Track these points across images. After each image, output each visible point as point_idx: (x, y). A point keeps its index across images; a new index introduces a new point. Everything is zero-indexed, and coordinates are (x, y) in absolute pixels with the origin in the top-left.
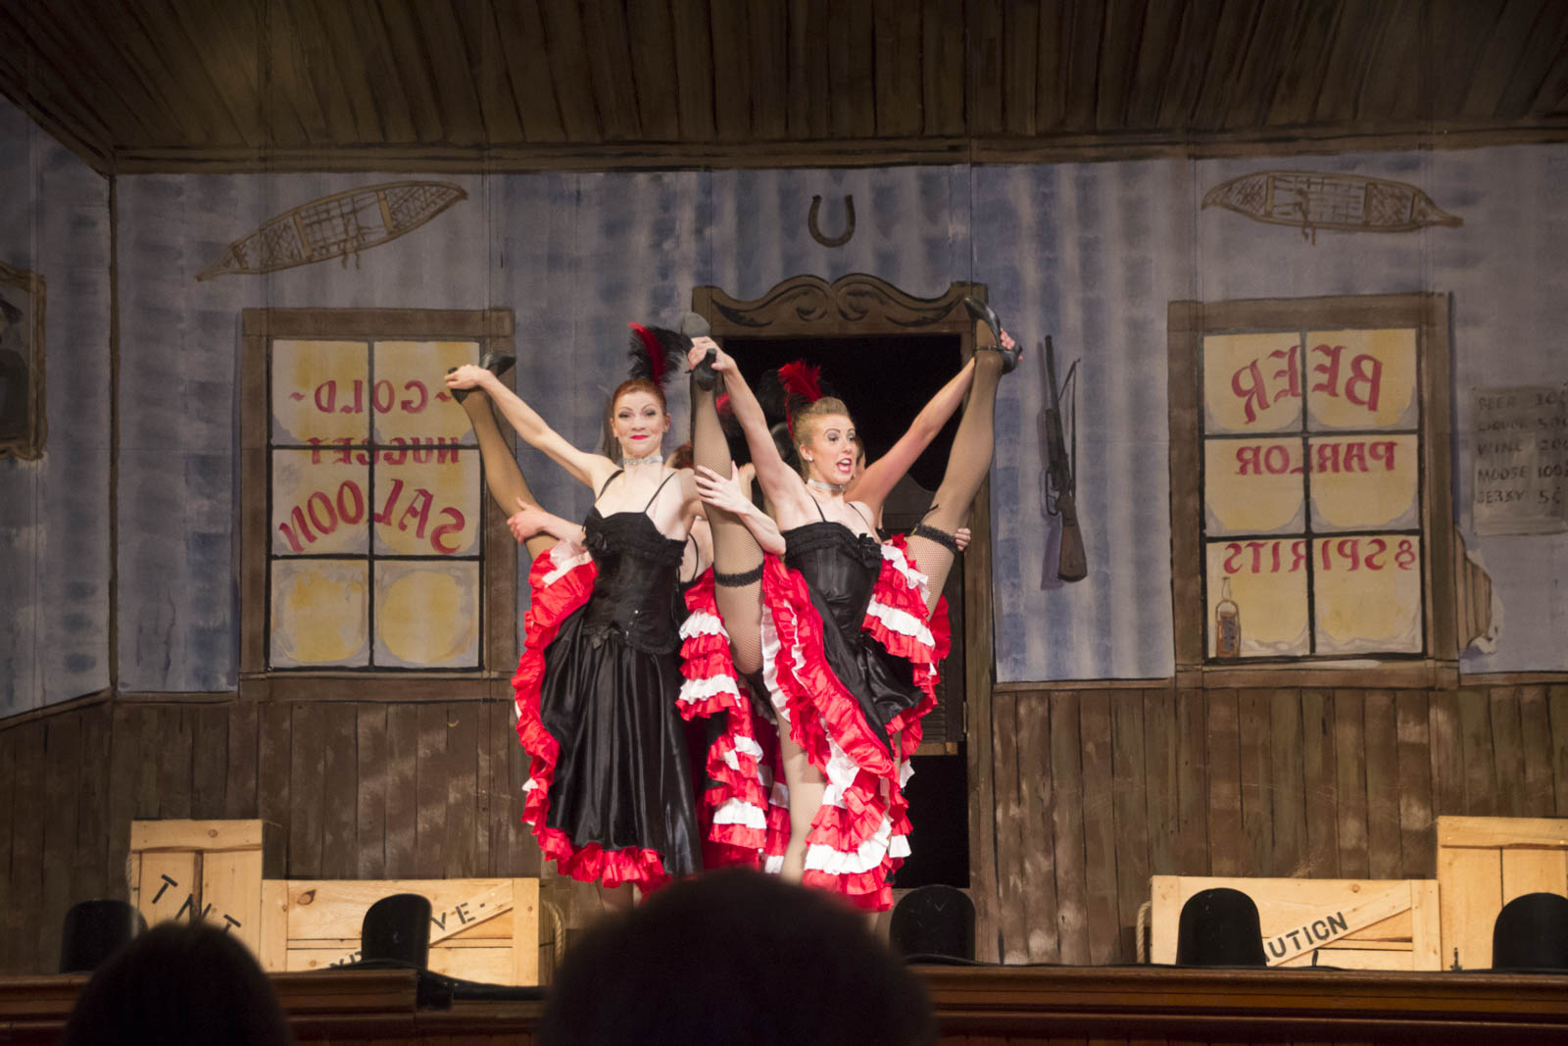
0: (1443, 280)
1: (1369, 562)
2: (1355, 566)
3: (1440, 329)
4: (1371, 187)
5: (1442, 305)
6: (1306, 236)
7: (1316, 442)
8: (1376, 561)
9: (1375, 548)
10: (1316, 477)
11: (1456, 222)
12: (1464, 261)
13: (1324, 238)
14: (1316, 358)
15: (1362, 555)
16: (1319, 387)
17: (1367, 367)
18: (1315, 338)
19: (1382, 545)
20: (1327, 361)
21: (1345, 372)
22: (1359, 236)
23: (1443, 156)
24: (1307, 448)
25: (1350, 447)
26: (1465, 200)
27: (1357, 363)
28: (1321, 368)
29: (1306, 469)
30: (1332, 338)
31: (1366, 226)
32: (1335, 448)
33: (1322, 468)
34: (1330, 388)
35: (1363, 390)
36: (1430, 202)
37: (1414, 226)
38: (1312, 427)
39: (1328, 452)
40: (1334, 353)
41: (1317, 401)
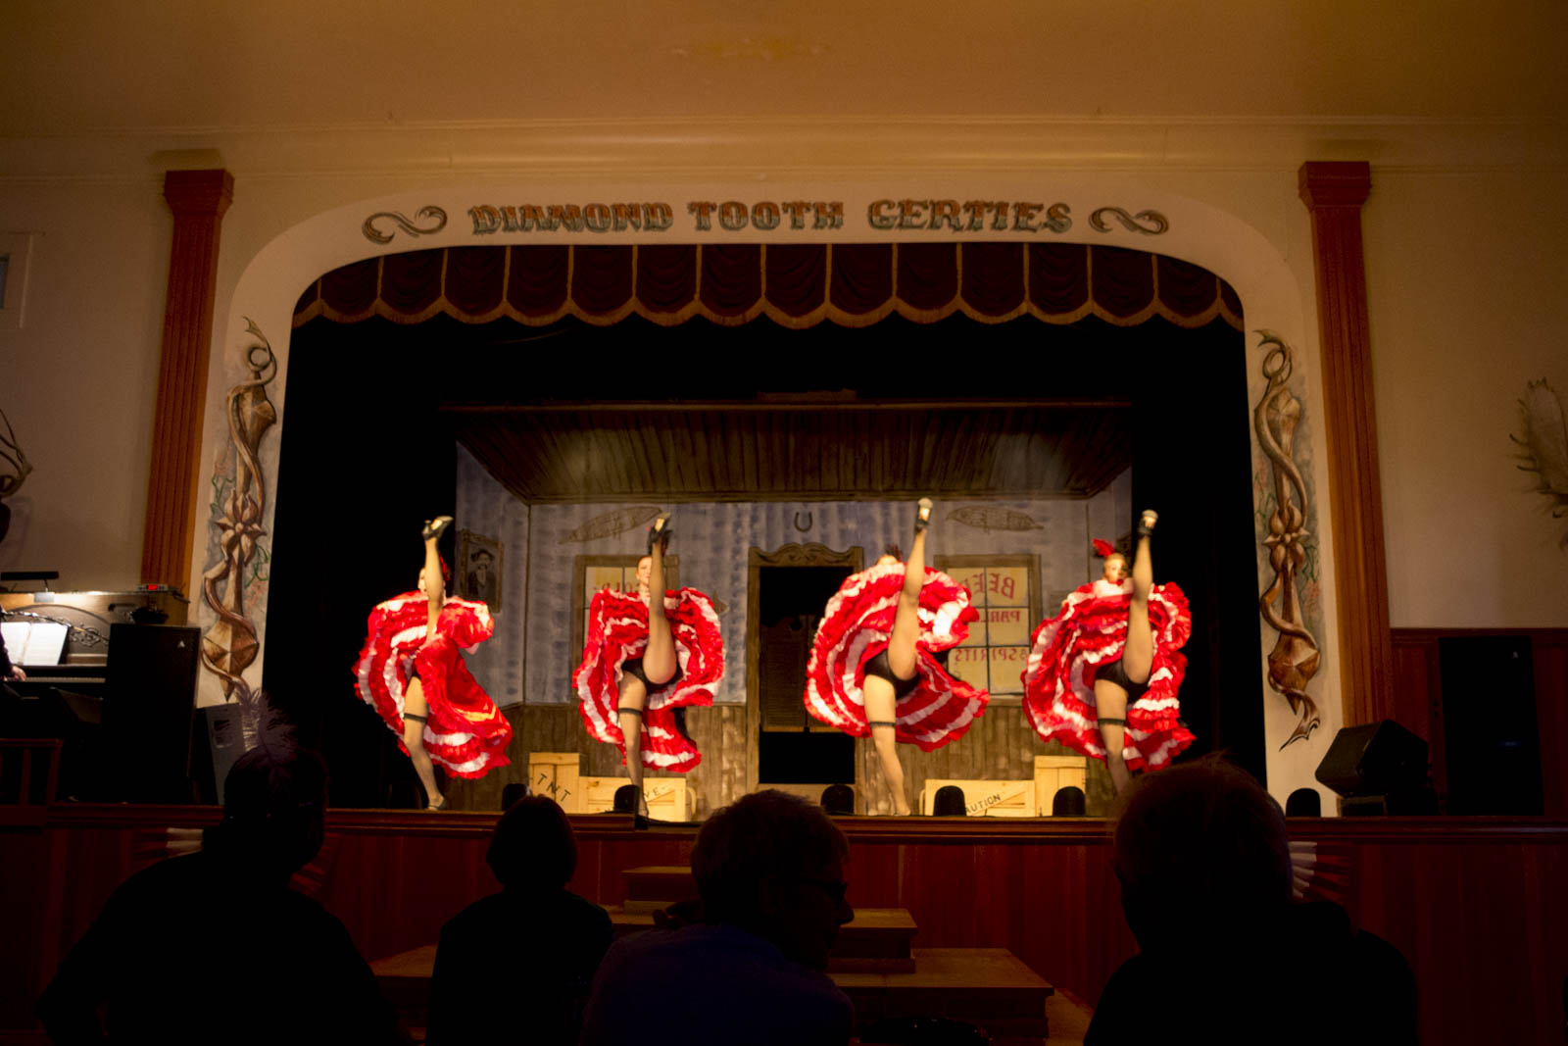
0: (1037, 549)
1: (1010, 657)
2: (1005, 658)
3: (1036, 569)
4: (1009, 514)
5: (1037, 558)
7: (990, 610)
8: (1014, 657)
9: (1012, 652)
10: (990, 624)
11: (1041, 528)
12: (1044, 542)
13: (993, 533)
14: (990, 578)
15: (1008, 655)
16: (991, 589)
17: (1009, 582)
18: (990, 570)
19: (1015, 651)
20: (994, 579)
21: (1001, 584)
22: (1006, 533)
23: (1036, 503)
24: (987, 613)
25: (1003, 613)
26: (1044, 519)
27: (1005, 580)
28: (992, 582)
29: (987, 621)
30: (996, 570)
31: (1008, 528)
32: (997, 613)
33: (993, 620)
34: (995, 590)
35: (1008, 590)
36: (1031, 520)
37: (1026, 528)
38: (989, 604)
39: (995, 614)
40: (997, 576)
41: (990, 594)
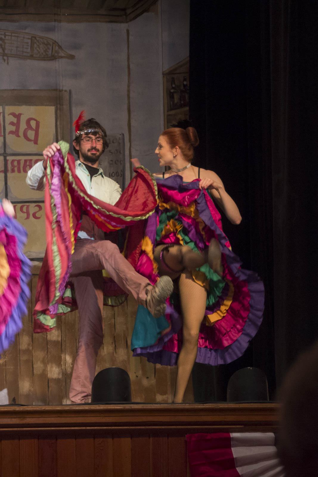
0: (66, 84)
1: (34, 216)
2: (28, 218)
3: (66, 107)
4: (33, 38)
5: (66, 96)
6: (5, 60)
7: (10, 158)
8: (37, 215)
9: (37, 209)
10: (9, 175)
11: (72, 57)
12: (76, 75)
13: (12, 61)
14: (10, 119)
16: (11, 132)
17: (33, 124)
18: (10, 109)
19: (40, 208)
20: (15, 120)
21: (23, 126)
22: (29, 62)
23: (65, 25)
24: (6, 161)
25: (26, 161)
26: (76, 47)
27: (28, 121)
28: (12, 123)
29: (5, 171)
30: (17, 109)
31: (32, 57)
32: (19, 161)
33: (13, 171)
34: (16, 133)
35: (31, 134)
36: (60, 47)
37: (53, 58)
38: (8, 151)
39: (16, 163)
40: (18, 116)
41: (10, 138)
